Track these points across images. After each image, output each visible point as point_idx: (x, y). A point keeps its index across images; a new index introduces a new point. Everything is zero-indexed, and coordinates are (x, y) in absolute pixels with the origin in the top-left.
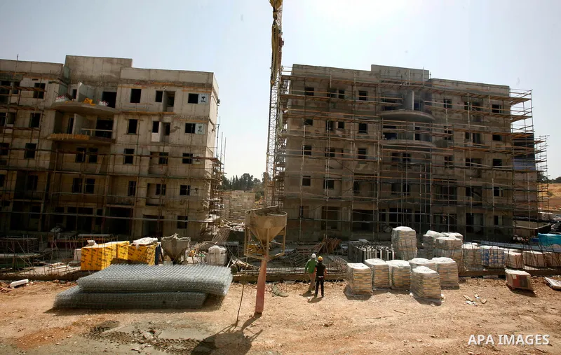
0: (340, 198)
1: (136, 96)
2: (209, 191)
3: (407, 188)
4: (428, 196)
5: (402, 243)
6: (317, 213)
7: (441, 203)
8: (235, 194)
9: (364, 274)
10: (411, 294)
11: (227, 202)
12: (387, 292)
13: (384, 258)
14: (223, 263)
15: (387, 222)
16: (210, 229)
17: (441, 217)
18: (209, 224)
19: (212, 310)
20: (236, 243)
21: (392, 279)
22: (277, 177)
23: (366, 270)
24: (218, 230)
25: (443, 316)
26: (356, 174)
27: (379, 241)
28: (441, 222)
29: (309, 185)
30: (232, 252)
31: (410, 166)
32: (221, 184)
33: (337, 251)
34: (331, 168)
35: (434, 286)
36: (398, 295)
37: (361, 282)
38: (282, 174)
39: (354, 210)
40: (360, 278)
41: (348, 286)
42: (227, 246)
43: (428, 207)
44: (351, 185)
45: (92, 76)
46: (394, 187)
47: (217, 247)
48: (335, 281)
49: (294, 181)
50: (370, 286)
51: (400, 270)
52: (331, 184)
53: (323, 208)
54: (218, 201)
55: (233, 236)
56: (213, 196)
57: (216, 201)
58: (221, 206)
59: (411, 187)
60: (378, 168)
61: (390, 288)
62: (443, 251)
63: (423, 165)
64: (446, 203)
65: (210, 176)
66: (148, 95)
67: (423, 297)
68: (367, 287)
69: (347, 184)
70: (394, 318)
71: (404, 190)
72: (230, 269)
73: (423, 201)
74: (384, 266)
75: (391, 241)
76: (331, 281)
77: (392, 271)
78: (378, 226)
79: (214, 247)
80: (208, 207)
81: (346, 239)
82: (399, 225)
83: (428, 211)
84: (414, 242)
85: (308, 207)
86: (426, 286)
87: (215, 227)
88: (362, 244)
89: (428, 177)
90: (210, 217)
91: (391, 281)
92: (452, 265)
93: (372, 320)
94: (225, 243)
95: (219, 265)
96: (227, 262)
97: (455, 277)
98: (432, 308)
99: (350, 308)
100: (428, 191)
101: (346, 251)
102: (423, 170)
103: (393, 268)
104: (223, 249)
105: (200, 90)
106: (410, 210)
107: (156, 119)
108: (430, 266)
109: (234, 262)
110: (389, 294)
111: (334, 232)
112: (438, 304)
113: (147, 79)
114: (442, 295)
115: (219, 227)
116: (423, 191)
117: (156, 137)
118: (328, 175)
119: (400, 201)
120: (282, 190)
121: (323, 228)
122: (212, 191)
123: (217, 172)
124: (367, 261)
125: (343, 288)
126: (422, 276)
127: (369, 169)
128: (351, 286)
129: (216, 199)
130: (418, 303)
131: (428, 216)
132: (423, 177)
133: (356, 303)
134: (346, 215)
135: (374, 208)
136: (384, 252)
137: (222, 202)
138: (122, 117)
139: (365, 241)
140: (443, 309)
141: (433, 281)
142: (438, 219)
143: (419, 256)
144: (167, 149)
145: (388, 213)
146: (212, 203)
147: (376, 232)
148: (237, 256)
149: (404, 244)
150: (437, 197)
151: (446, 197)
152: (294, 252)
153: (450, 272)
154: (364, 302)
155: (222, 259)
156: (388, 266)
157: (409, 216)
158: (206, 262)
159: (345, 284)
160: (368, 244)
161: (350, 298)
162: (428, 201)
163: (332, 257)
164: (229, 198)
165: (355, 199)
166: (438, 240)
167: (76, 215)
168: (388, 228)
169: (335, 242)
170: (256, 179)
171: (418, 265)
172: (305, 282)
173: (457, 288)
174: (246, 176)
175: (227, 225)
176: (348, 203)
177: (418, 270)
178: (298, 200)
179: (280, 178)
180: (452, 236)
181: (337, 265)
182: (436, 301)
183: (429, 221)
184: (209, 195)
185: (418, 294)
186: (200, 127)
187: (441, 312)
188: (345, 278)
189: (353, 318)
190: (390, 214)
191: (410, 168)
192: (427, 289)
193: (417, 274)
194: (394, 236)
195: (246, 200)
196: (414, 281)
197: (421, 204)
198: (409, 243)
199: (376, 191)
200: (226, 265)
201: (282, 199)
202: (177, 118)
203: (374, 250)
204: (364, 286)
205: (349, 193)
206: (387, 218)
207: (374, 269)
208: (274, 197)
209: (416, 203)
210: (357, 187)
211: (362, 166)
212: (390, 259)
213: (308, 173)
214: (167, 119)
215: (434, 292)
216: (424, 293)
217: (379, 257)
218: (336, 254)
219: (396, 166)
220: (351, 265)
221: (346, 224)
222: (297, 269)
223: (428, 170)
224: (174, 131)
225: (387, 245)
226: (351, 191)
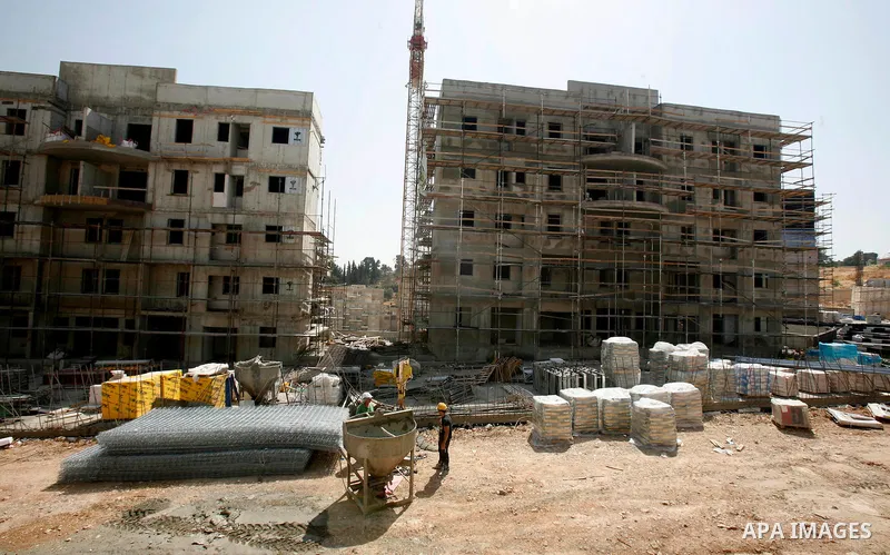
0: (520, 295)
1: (184, 131)
2: (310, 287)
3: (624, 276)
4: (657, 289)
5: (617, 362)
6: (483, 318)
7: (674, 298)
8: (352, 291)
9: (560, 412)
10: (632, 441)
11: (339, 303)
12: (595, 438)
13: (591, 387)
14: (336, 401)
15: (594, 331)
16: (312, 347)
17: (676, 320)
18: (312, 339)
19: (321, 476)
20: (356, 369)
21: (603, 419)
22: (419, 262)
23: (562, 406)
24: (326, 348)
25: (681, 473)
26: (544, 256)
27: (581, 360)
28: (676, 329)
29: (470, 274)
30: (350, 383)
31: (628, 242)
32: (329, 274)
33: (518, 378)
34: (503, 245)
35: (667, 427)
36: (612, 443)
37: (555, 425)
38: (427, 257)
39: (542, 313)
40: (553, 418)
41: (535, 431)
42: (341, 374)
43: (656, 305)
44: (537, 275)
45: (107, 98)
46: (604, 275)
47: (326, 375)
48: (514, 424)
49: (446, 268)
50: (569, 430)
51: (615, 405)
52: (505, 273)
53: (493, 310)
54: (325, 302)
55: (351, 357)
56: (316, 293)
57: (321, 302)
58: (331, 310)
59: (631, 275)
60: (579, 246)
61: (600, 433)
62: (679, 373)
63: (648, 241)
64: (683, 299)
65: (311, 262)
66: (205, 129)
67: (649, 445)
68: (565, 431)
69: (531, 270)
70: (606, 478)
71: (619, 280)
72: (348, 410)
73: (648, 297)
74: (591, 399)
75: (599, 359)
76: (507, 424)
77: (603, 406)
78: (579, 337)
79: (320, 376)
80: (309, 312)
81: (529, 358)
82: (612, 335)
83: (656, 313)
84: (636, 361)
85: (469, 309)
86: (654, 428)
87: (321, 344)
88: (556, 366)
89: (657, 259)
90: (312, 328)
91: (600, 421)
92: (693, 394)
93: (573, 482)
94: (338, 369)
95: (330, 404)
96: (343, 399)
97: (697, 413)
98: (664, 460)
99: (538, 465)
100: (656, 281)
101: (531, 378)
102: (649, 249)
103: (604, 402)
104: (337, 378)
105: (290, 121)
106: (628, 312)
107: (219, 169)
108: (660, 397)
109: (354, 399)
110: (598, 442)
111: (511, 348)
112: (672, 454)
113: (203, 103)
114: (679, 441)
115: (328, 344)
116: (648, 281)
117: (221, 200)
118: (501, 257)
119: (613, 297)
120: (428, 283)
121: (494, 341)
122: (315, 286)
123: (322, 256)
124: (564, 392)
125: (527, 434)
126: (648, 413)
127: (565, 247)
128: (540, 431)
129: (323, 299)
130: (642, 455)
131: (656, 320)
132: (649, 259)
133: (548, 457)
134: (530, 322)
135: (572, 309)
136: (590, 378)
137: (330, 303)
138: (162, 166)
139: (559, 360)
140: (679, 461)
141: (664, 420)
142: (671, 324)
143: (644, 382)
144: (239, 219)
145: (594, 316)
146: (315, 306)
147: (576, 347)
148: (358, 389)
149: (620, 364)
150: (668, 290)
151: (683, 290)
152: (449, 380)
153: (689, 405)
154: (561, 455)
155: (335, 393)
156: (596, 398)
157: (627, 321)
158: (308, 401)
159: (530, 428)
160: (564, 366)
161: (538, 450)
162: (656, 297)
163: (508, 387)
164: (342, 297)
165: (543, 295)
166: (671, 357)
167: (90, 329)
168: (595, 340)
169: (512, 364)
170: (385, 267)
171: (641, 396)
172: (467, 427)
173: (701, 428)
174: (369, 261)
175: (340, 341)
176: (533, 302)
177: (643, 404)
178: (453, 299)
179: (425, 263)
180: (695, 350)
181: (517, 399)
182: (668, 449)
183: (657, 328)
184: (310, 292)
185: (643, 440)
186: (293, 183)
187: (677, 466)
188: (531, 419)
189: (543, 481)
190: (598, 318)
191: (629, 245)
192: (655, 433)
193: (641, 410)
194: (604, 352)
195: (369, 301)
196: (635, 421)
197: (645, 302)
198: (628, 362)
199: (577, 281)
200: (340, 405)
201: (427, 297)
202: (255, 167)
203: (574, 374)
204: (560, 431)
205: (533, 285)
206: (594, 323)
207: (575, 404)
208: (414, 293)
209: (638, 300)
210: (546, 276)
211: (554, 243)
212: (600, 386)
213: (469, 255)
214: (239, 170)
215: (666, 437)
216: (650, 438)
217: (581, 386)
218: (515, 382)
219: (607, 242)
220: (539, 399)
221: (531, 334)
222: (454, 407)
223: (657, 249)
224: (249, 189)
225: (594, 366)
226: (537, 283)
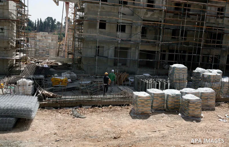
0: (130, 41)
2: (15, 31)
3: (185, 33)
4: (200, 41)
5: (176, 76)
6: (110, 52)
7: (210, 46)
8: (40, 35)
9: (145, 100)
10: (180, 114)
11: (33, 42)
12: (162, 113)
13: (162, 89)
14: (30, 93)
15: (166, 61)
16: (17, 65)
17: (208, 57)
18: (17, 60)
19: (21, 131)
20: (42, 76)
21: (167, 103)
22: (77, 21)
23: (147, 97)
24: (25, 66)
25: (201, 129)
26: (144, 20)
27: (159, 75)
28: (208, 61)
29: (105, 28)
30: (38, 84)
31: (189, 15)
32: (26, 25)
33: (126, 83)
34: (123, 14)
35: (197, 108)
36: (170, 115)
37: (143, 106)
38: (81, 18)
39: (141, 51)
40: (142, 103)
41: (133, 109)
42: (33, 79)
43: (199, 49)
44: (139, 30)
46: (175, 32)
47: (24, 80)
48: (123, 105)
49: (92, 24)
50: (150, 108)
51: (173, 97)
52: (123, 28)
53: (116, 48)
54: (24, 40)
55: (39, 70)
56: (18, 36)
57: (22, 40)
58: (27, 46)
59: (188, 33)
60: (163, 16)
61: (165, 110)
62: (206, 83)
63: (199, 15)
64: (214, 46)
65: (15, 17)
67: (187, 117)
68: (148, 109)
69: (136, 28)
70: (166, 131)
71: (182, 35)
72: (37, 97)
73: (196, 44)
74: (161, 94)
75: (168, 75)
76: (120, 106)
77: (167, 98)
78: (159, 64)
79: (22, 80)
80: (14, 45)
81: (132, 74)
82: (176, 63)
83: (199, 53)
84: (186, 76)
85: (103, 47)
86: (191, 109)
87: (22, 63)
88: (146, 78)
89: (202, 24)
90: (17, 55)
91: (165, 105)
92: (212, 93)
93: (150, 133)
94: (31, 76)
95: (27, 95)
96: (34, 92)
97: (213, 102)
98: (194, 124)
99: (133, 125)
100: (201, 37)
101: (133, 83)
102: (199, 19)
103: (168, 95)
104: (31, 82)
106: (185, 52)
108: (195, 94)
109: (40, 92)
110: (163, 114)
111: (124, 68)
112: (198, 121)
114: (202, 115)
115: (26, 64)
116: (197, 36)
118: (121, 20)
119: (178, 44)
120: (82, 32)
121: (115, 64)
122: (18, 32)
123: (21, 14)
124: (148, 90)
125: (129, 110)
126: (188, 101)
127: (156, 16)
128: (136, 109)
129: (22, 39)
130: (184, 121)
131: (199, 57)
132: (198, 24)
133: (139, 121)
134: (134, 55)
135: (157, 49)
136: (162, 84)
137: (28, 41)
139: (148, 75)
140: (201, 124)
141: (196, 105)
142: (206, 59)
143: (188, 86)
145: (167, 53)
146: (18, 43)
147: (157, 69)
148: (43, 87)
149: (177, 77)
150: (207, 42)
151: (214, 42)
152: (91, 83)
153: (209, 98)
154: (145, 120)
155: (30, 89)
156: (164, 94)
157: (184, 57)
158: (15, 93)
159: (131, 108)
160: (150, 78)
161: (134, 118)
162: (200, 45)
163: (121, 87)
164: (34, 38)
165: (142, 41)
166: (203, 75)
168: (167, 66)
169: (124, 76)
170: (59, 23)
171: (186, 93)
172: (99, 107)
173: (214, 110)
174: (49, 19)
175: (33, 62)
176: (136, 44)
177: (186, 97)
178: (95, 41)
179: (80, 22)
180: (215, 72)
181: (125, 93)
182: (197, 119)
183: (198, 61)
184: (15, 34)
185: (185, 114)
187: (200, 126)
188: (131, 103)
189: (135, 132)
190: (169, 55)
191: (189, 17)
192: (191, 111)
193: (186, 100)
194: (170, 71)
195: (50, 41)
196: (182, 105)
197: (194, 47)
198: (181, 77)
199: (160, 35)
200: (33, 95)
201: (81, 40)
203: (154, 82)
204: (145, 109)
205: (137, 36)
206: (167, 57)
207: (153, 96)
208: (74, 37)
209: (190, 46)
210: (144, 31)
211: (150, 14)
212: (167, 88)
213: (104, 18)
215: (196, 113)
216: (189, 113)
217: (158, 88)
218: (124, 85)
219: (178, 14)
220: (136, 93)
221: (134, 61)
222: (93, 96)
223: (203, 19)
225: (164, 78)
226: (139, 35)
